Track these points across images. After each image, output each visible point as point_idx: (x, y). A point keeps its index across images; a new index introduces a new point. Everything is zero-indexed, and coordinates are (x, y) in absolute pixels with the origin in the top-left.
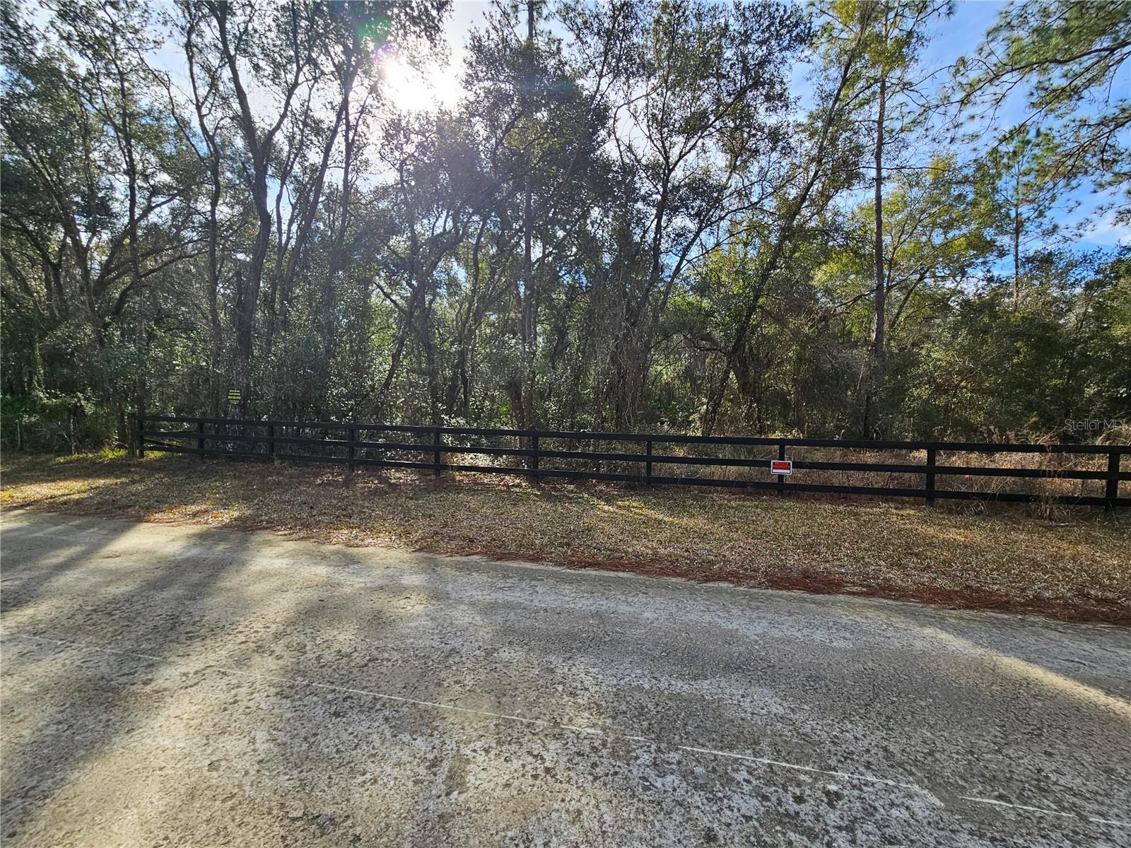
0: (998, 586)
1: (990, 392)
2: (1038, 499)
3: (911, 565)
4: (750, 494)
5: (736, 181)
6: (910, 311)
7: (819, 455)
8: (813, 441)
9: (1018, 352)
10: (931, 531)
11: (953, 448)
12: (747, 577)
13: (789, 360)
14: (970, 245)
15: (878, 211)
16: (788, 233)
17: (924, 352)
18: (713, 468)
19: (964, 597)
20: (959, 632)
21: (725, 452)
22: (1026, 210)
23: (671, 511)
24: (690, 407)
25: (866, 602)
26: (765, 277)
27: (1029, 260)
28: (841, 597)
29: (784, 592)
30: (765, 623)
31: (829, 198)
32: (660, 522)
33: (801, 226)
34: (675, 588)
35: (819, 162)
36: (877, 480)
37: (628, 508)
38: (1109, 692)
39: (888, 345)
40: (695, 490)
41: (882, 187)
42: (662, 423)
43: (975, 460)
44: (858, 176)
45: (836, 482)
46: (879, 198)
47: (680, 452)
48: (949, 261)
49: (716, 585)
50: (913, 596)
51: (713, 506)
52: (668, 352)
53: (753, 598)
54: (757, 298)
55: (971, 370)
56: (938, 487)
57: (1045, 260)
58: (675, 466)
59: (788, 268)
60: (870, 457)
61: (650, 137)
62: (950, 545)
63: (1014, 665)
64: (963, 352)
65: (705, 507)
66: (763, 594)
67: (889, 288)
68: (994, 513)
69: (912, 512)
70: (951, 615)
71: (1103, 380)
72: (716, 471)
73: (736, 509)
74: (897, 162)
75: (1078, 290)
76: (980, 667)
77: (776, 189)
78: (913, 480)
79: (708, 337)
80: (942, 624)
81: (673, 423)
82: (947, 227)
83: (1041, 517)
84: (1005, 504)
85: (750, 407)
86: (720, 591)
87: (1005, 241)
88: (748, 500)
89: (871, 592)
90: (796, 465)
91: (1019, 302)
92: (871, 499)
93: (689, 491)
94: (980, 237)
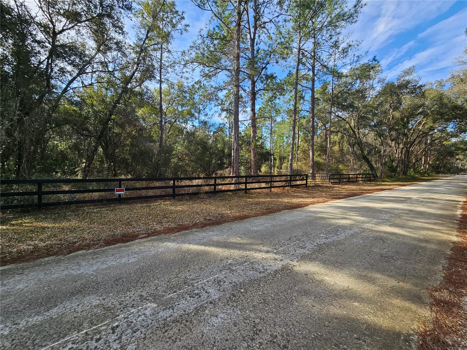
0: (187, 222)
1: (192, 161)
2: (200, 193)
3: (164, 221)
4: (105, 205)
5: (100, 57)
6: (172, 132)
7: (138, 185)
8: (138, 179)
9: (199, 149)
10: (173, 208)
11: (182, 179)
12: (94, 244)
13: (128, 145)
14: (188, 114)
15: (161, 93)
16: (125, 90)
17: (175, 147)
18: (86, 195)
19: (177, 229)
20: (174, 241)
21: (94, 186)
22: (201, 107)
23: (55, 220)
24: (76, 164)
25: (146, 240)
26: (115, 107)
27: (202, 122)
28: (137, 241)
29: (112, 246)
30: (99, 263)
31: (143, 82)
32: (44, 228)
33: (131, 89)
34: (48, 263)
35: (138, 64)
36: (158, 192)
37: (21, 225)
38: (205, 246)
39: (165, 143)
40: (73, 207)
41: (162, 84)
42: (57, 173)
43: (187, 183)
44: (154, 77)
45: (143, 195)
46: (161, 88)
47: (66, 188)
48: (183, 117)
49: (75, 253)
50: (162, 233)
51: (83, 213)
52: (61, 134)
53: (95, 253)
54: (111, 115)
55: (188, 154)
56: (176, 192)
57: (205, 123)
58: (61, 196)
59: (125, 105)
60: (157, 184)
61: (41, 8)
62: (177, 212)
63: (186, 246)
64: (186, 148)
65: (79, 214)
66: (101, 250)
67: (165, 122)
68: (191, 199)
69: (168, 202)
70: (172, 236)
71: (216, 159)
72: (87, 196)
73: (97, 213)
74: (165, 77)
75: (212, 133)
76: (177, 251)
77: (121, 69)
78: (170, 191)
79: (87, 129)
80: (169, 240)
81: (64, 173)
82: (182, 106)
83: (201, 199)
84: (193, 196)
85: (110, 164)
86: (77, 256)
87: (196, 114)
88: (103, 208)
89: (149, 235)
90: (126, 190)
91: (200, 134)
92: (156, 200)
93: (69, 208)
94: (190, 111)
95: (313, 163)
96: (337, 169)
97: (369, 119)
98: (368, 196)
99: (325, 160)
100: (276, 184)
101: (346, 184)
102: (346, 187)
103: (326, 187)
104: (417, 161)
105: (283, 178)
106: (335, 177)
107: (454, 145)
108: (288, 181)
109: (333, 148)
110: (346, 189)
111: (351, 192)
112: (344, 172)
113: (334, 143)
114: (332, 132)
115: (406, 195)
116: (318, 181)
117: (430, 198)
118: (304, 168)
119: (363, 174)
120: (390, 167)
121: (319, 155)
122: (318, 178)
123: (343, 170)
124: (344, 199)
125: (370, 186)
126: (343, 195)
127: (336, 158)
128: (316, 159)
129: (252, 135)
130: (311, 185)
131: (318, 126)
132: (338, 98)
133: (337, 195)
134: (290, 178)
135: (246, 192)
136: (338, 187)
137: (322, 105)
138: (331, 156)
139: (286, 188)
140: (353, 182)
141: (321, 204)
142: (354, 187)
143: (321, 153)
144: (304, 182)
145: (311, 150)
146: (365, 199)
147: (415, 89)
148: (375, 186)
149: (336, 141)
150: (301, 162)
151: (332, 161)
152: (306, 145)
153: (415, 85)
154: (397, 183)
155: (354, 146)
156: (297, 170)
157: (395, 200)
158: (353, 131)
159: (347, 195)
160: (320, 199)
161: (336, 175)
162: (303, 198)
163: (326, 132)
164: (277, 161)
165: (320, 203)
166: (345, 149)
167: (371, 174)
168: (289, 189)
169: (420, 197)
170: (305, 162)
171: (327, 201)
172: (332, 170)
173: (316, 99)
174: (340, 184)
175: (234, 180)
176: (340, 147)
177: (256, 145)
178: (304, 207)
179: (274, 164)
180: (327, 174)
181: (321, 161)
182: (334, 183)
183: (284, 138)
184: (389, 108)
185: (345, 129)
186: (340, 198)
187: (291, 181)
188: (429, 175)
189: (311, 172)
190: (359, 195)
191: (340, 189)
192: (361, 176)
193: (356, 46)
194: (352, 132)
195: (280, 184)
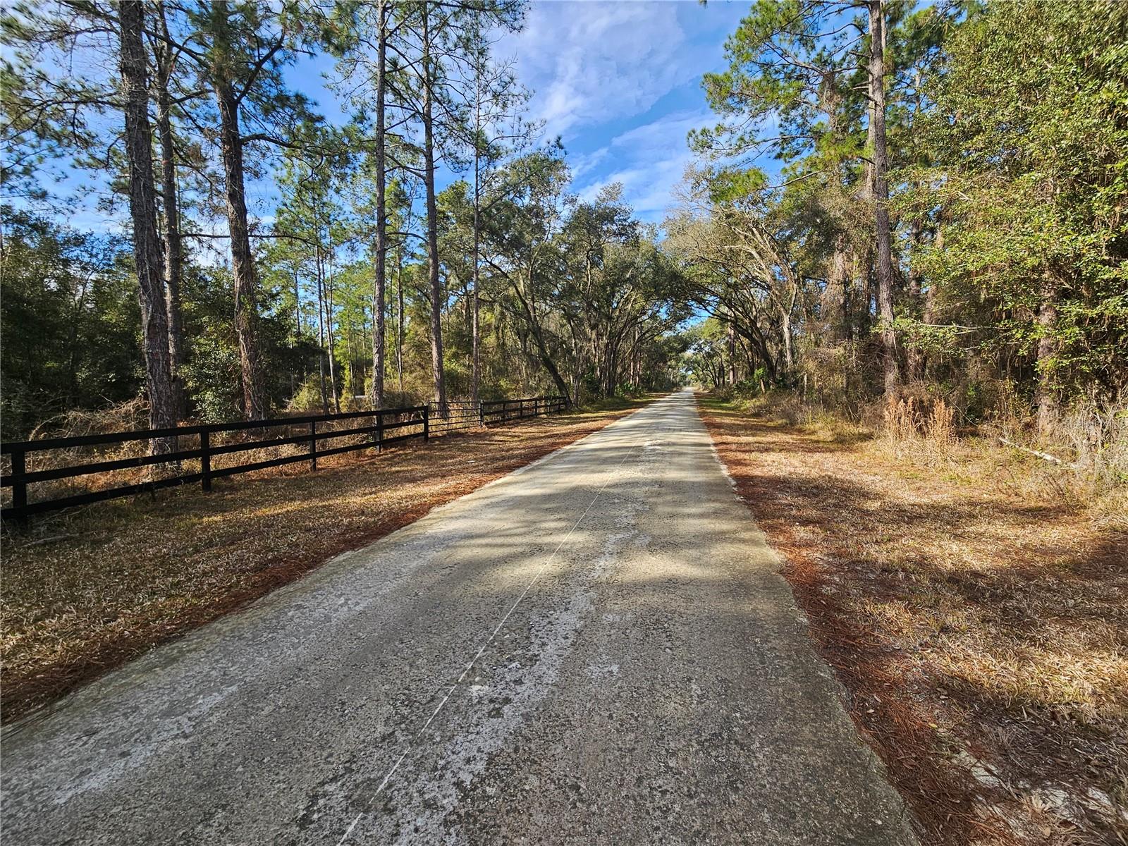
95: (442, 376)
96: (496, 389)
97: (549, 281)
98: (568, 452)
99: (469, 367)
100: (335, 442)
101: (517, 424)
102: (518, 430)
103: (477, 436)
104: (624, 370)
105: (356, 423)
106: (494, 408)
107: (667, 342)
108: (374, 429)
109: (485, 341)
110: (519, 436)
111: (529, 443)
112: (511, 396)
113: (487, 329)
114: (481, 302)
115: (630, 441)
116: (456, 421)
117: (669, 444)
118: (421, 389)
119: (546, 399)
120: (590, 382)
121: (455, 356)
122: (453, 414)
123: (508, 390)
124: (522, 469)
125: (562, 424)
126: (517, 456)
127: (491, 364)
128: (447, 365)
129: (237, 284)
130: (439, 434)
131: (447, 283)
132: (490, 216)
133: (503, 458)
134: (380, 421)
135: (207, 487)
136: (503, 434)
137: (456, 230)
138: (482, 360)
139: (368, 451)
140: (530, 417)
141: (465, 497)
142: (533, 430)
143: (460, 352)
144: (420, 428)
145: (434, 343)
146: (564, 463)
147: (624, 227)
148: (572, 424)
149: (489, 325)
150: (411, 372)
151: (485, 369)
152: (421, 330)
153: (625, 220)
154: (604, 414)
155: (526, 336)
156: (404, 396)
157: (622, 457)
158: (524, 302)
159: (525, 455)
160: (463, 480)
161: (494, 403)
162: (413, 480)
163: (467, 301)
164: (346, 372)
165: (464, 493)
166: (509, 343)
167: (558, 398)
168: (377, 452)
169: (654, 442)
170: (422, 373)
171: (481, 483)
172: (486, 391)
173: (441, 215)
174: (504, 425)
175: (151, 447)
176: (498, 338)
177: (255, 318)
178: (414, 520)
179: (340, 379)
180: (476, 403)
181: (461, 370)
182: (491, 423)
183: (367, 310)
184: (585, 259)
185: (507, 298)
186: (511, 469)
187: (381, 428)
188: (642, 396)
189: (437, 399)
190: (551, 452)
191: (506, 439)
192: (543, 403)
193: (522, 98)
194: (521, 305)
195: (347, 441)
